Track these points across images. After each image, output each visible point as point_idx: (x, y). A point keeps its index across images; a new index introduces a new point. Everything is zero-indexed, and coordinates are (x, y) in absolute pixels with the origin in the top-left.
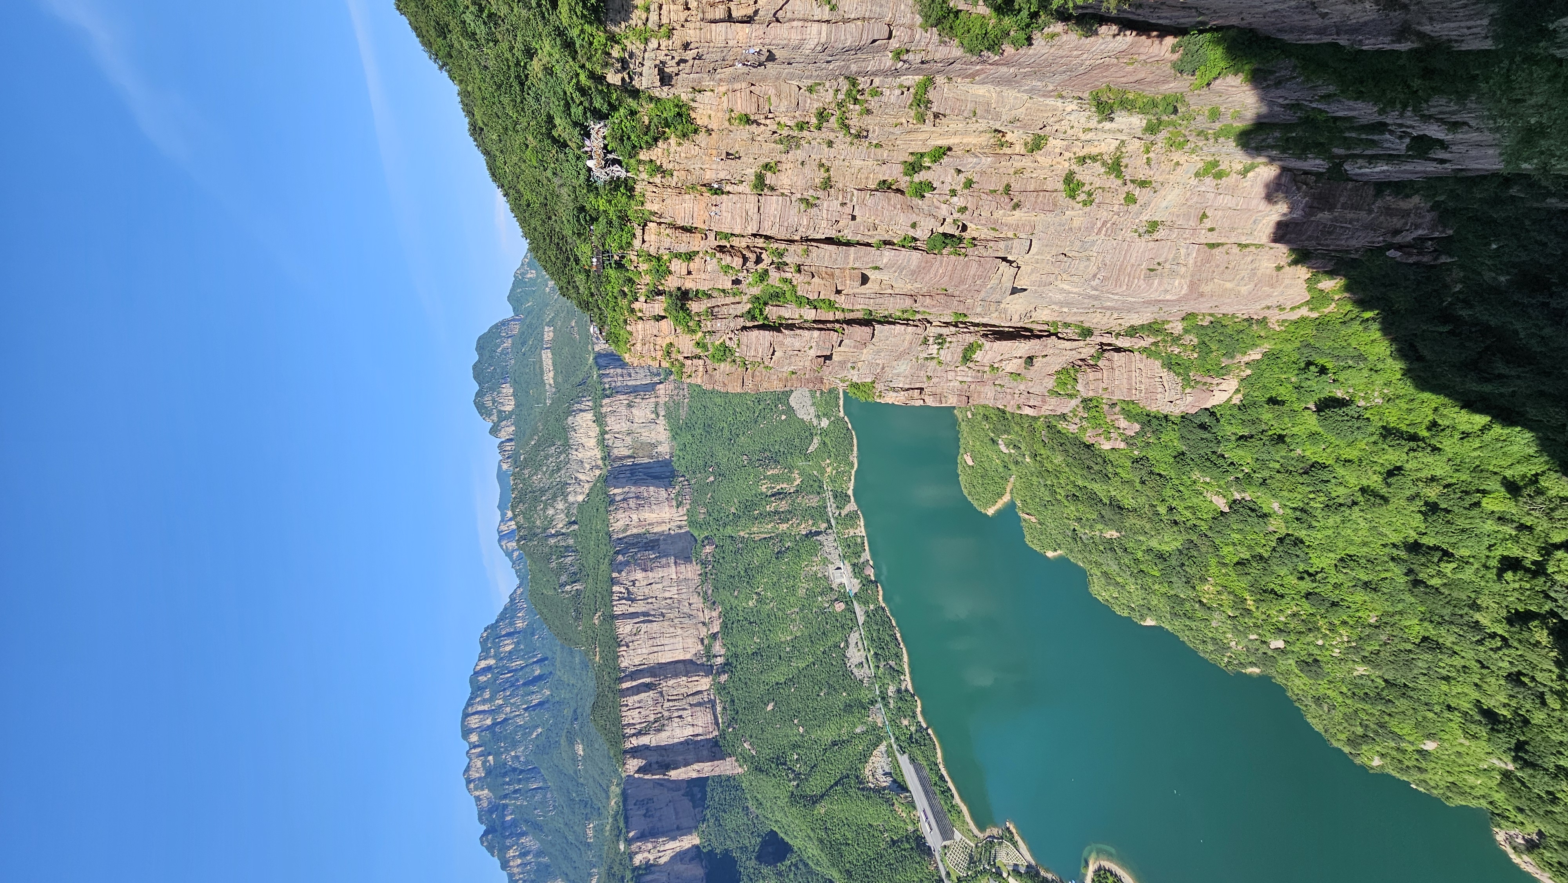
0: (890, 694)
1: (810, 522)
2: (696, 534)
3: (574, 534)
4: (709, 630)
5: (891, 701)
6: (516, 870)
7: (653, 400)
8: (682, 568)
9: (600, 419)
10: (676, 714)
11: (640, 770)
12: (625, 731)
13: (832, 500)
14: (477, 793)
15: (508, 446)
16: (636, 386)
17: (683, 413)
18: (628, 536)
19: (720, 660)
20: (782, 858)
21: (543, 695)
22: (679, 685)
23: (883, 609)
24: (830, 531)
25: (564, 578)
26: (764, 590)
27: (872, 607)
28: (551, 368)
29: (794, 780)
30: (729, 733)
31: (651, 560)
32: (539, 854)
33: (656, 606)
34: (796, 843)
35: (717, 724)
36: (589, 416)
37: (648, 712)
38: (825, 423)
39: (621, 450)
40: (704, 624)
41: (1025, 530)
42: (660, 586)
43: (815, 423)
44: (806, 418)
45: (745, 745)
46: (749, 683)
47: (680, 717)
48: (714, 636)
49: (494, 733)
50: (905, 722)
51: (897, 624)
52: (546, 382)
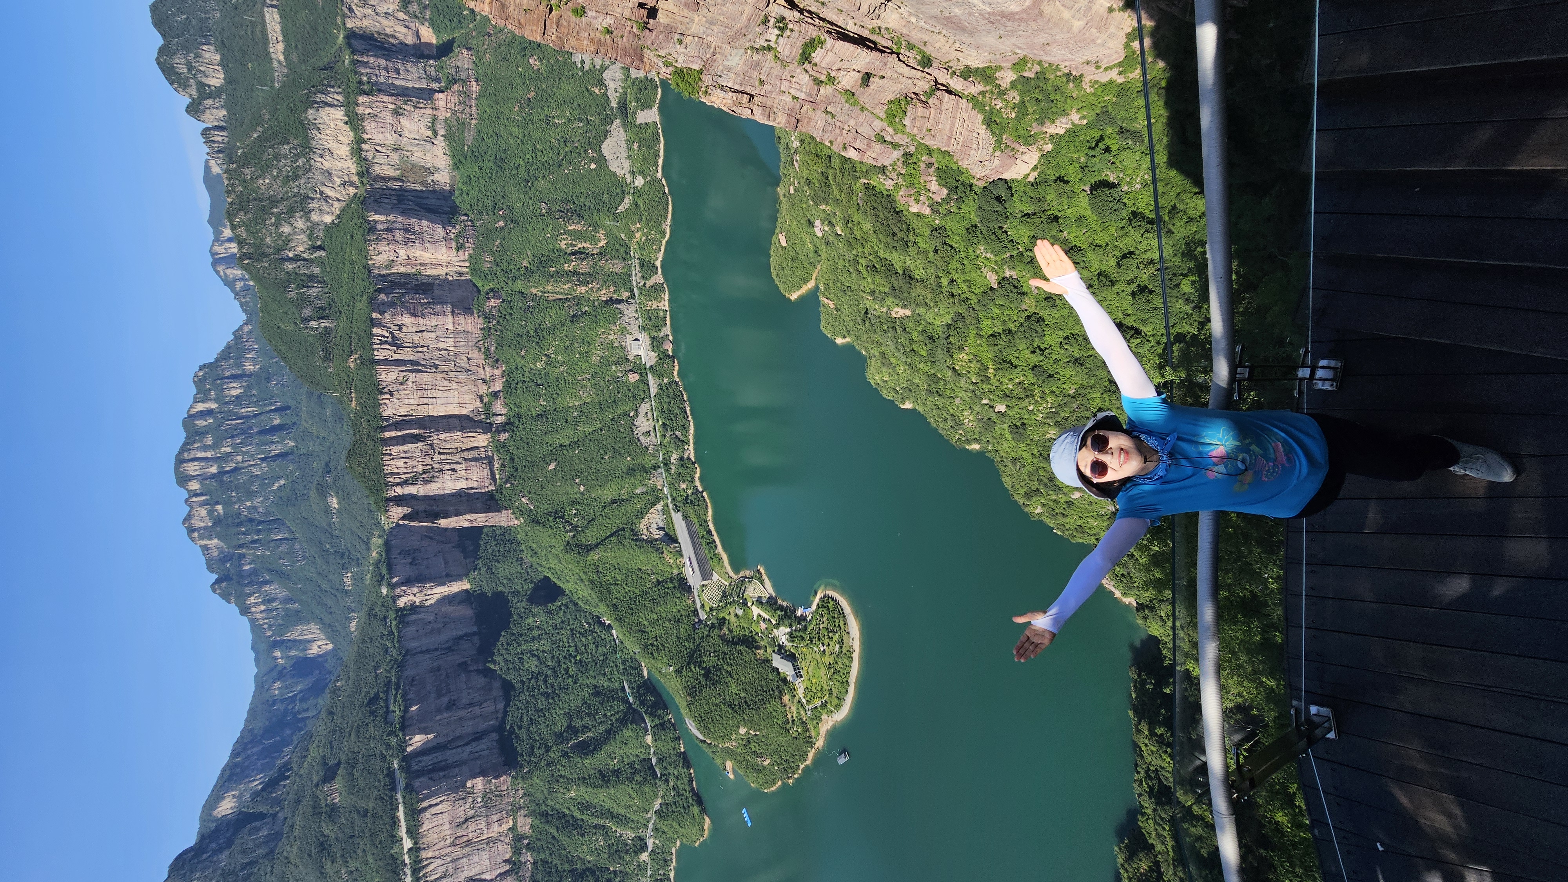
0: (673, 461)
1: (612, 289)
2: (479, 285)
3: (321, 262)
4: (489, 388)
5: (673, 468)
6: (259, 616)
7: (430, 111)
8: (461, 319)
9: (354, 121)
10: (448, 467)
11: (404, 517)
12: (388, 480)
13: (638, 268)
14: (204, 543)
15: (219, 137)
16: (407, 88)
17: (469, 137)
18: (393, 274)
19: (500, 419)
20: (553, 600)
21: (286, 445)
22: (453, 440)
23: (677, 383)
24: (633, 301)
25: (307, 312)
26: (555, 353)
27: (666, 381)
28: (280, 38)
29: (571, 531)
30: (507, 489)
31: (422, 305)
32: (288, 600)
33: (427, 356)
34: (567, 587)
35: (493, 478)
36: (339, 114)
37: (415, 463)
38: (639, 182)
39: (384, 167)
40: (484, 381)
41: (822, 315)
42: (433, 335)
43: (629, 179)
44: (619, 172)
45: (523, 500)
46: (532, 443)
47: (453, 470)
48: (495, 395)
49: (222, 482)
50: (684, 486)
51: (688, 399)
52: (274, 56)
